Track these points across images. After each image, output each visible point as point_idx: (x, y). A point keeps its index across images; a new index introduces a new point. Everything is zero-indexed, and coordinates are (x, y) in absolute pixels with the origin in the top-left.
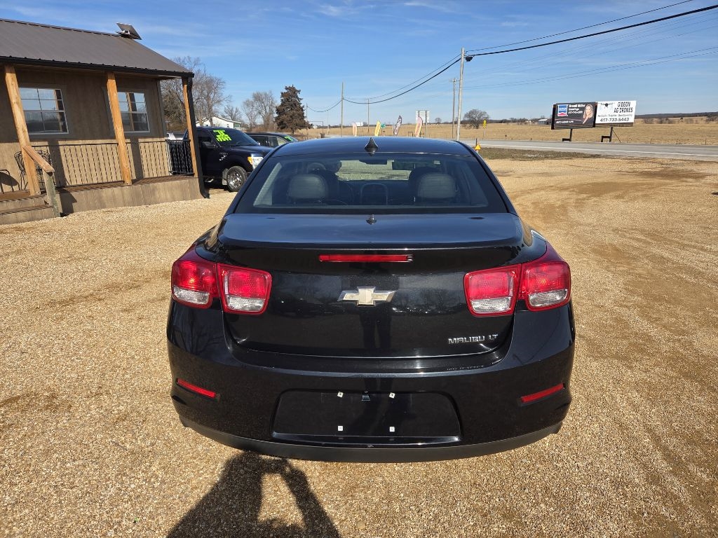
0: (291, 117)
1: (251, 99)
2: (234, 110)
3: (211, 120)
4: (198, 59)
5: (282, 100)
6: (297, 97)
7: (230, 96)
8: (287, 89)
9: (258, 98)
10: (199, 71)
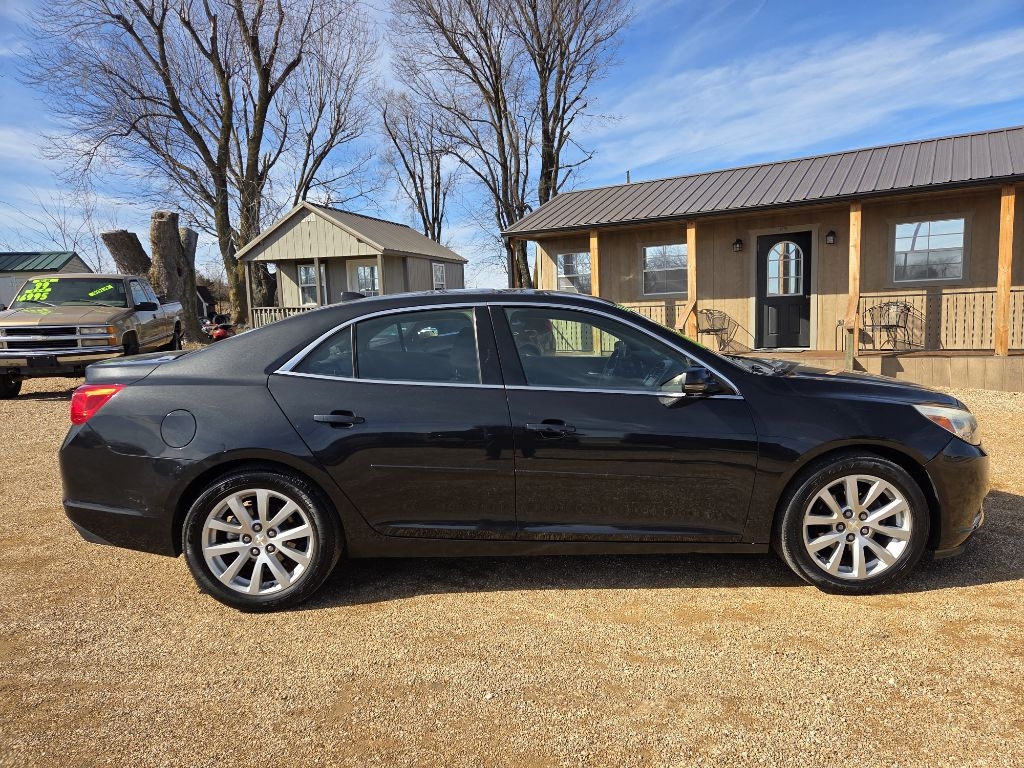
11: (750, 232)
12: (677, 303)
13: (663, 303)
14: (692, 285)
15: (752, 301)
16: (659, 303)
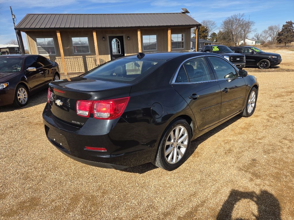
0: (286, 36)
1: (267, 29)
2: (260, 35)
3: (245, 40)
4: (244, 14)
5: (282, 29)
6: (292, 26)
7: (256, 29)
8: (287, 23)
9: (271, 29)
10: (243, 19)
11: (107, 35)
12: (86, 56)
13: (82, 57)
14: (97, 51)
15: (110, 56)
16: (80, 57)
